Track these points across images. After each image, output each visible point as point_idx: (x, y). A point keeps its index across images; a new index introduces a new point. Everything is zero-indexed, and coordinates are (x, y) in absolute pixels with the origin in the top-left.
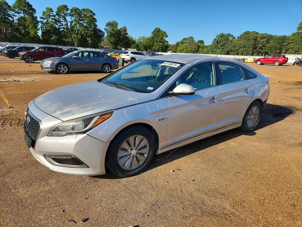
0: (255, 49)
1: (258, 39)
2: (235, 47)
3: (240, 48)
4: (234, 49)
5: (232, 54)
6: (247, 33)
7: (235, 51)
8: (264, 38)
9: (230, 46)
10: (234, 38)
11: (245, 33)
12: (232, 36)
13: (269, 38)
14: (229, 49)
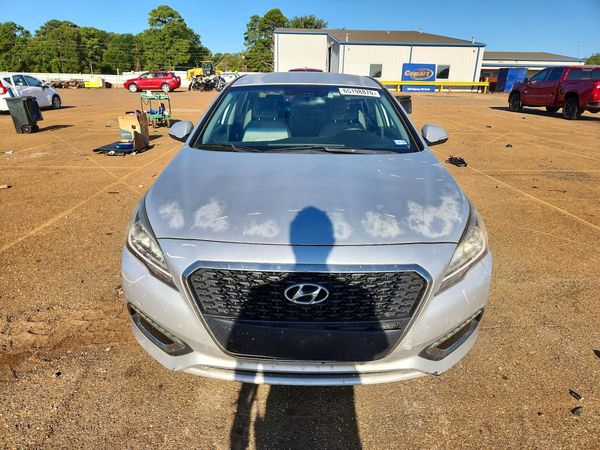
0: (84, 59)
1: (84, 39)
2: (37, 54)
3: (51, 56)
4: (36, 59)
5: (36, 70)
6: (54, 24)
7: (41, 64)
8: (93, 36)
9: (25, 53)
10: (28, 32)
11: (49, 23)
12: (21, 29)
13: (103, 38)
14: (25, 58)
